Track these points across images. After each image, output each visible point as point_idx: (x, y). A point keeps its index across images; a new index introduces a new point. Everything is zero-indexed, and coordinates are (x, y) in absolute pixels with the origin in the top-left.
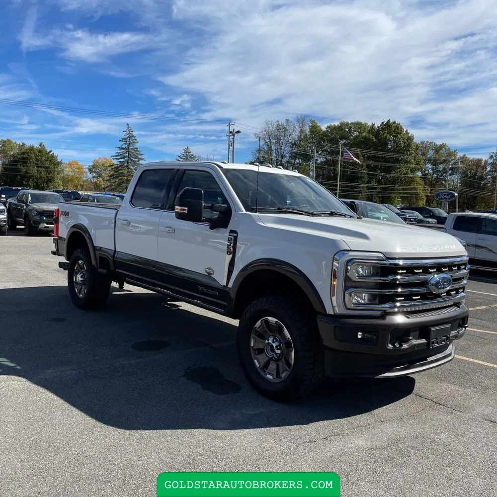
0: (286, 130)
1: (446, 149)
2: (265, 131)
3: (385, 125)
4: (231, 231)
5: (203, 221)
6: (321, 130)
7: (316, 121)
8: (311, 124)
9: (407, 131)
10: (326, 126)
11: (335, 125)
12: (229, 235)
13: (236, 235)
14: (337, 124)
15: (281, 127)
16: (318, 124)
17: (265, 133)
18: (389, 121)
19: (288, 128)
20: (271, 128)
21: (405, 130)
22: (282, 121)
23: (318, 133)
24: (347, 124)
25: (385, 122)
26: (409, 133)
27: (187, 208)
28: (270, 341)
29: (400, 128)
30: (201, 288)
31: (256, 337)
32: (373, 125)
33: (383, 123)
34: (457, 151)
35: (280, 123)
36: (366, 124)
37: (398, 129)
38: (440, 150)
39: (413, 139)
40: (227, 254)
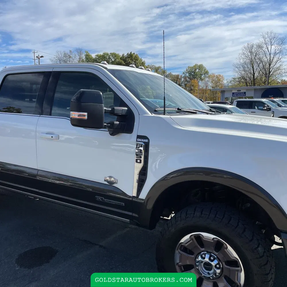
0: (70, 57)
1: (161, 69)
2: (57, 57)
3: (129, 55)
4: (139, 137)
5: (105, 127)
6: (92, 58)
7: (88, 52)
8: (85, 54)
9: (141, 59)
10: (95, 55)
11: (100, 55)
12: (137, 141)
13: (146, 141)
14: (102, 54)
15: (67, 55)
16: (90, 54)
17: (57, 59)
18: (131, 53)
19: (71, 56)
20: (60, 56)
21: (140, 58)
22: (67, 51)
23: (90, 59)
24: (108, 54)
25: (129, 53)
26: (142, 60)
27: (86, 114)
28: (207, 259)
29: (137, 57)
30: (99, 198)
31: (181, 252)
32: (123, 55)
33: (128, 54)
34: (167, 71)
35: (66, 52)
36: (118, 54)
37: (136, 58)
38: (158, 70)
39: (145, 63)
40: (137, 162)
